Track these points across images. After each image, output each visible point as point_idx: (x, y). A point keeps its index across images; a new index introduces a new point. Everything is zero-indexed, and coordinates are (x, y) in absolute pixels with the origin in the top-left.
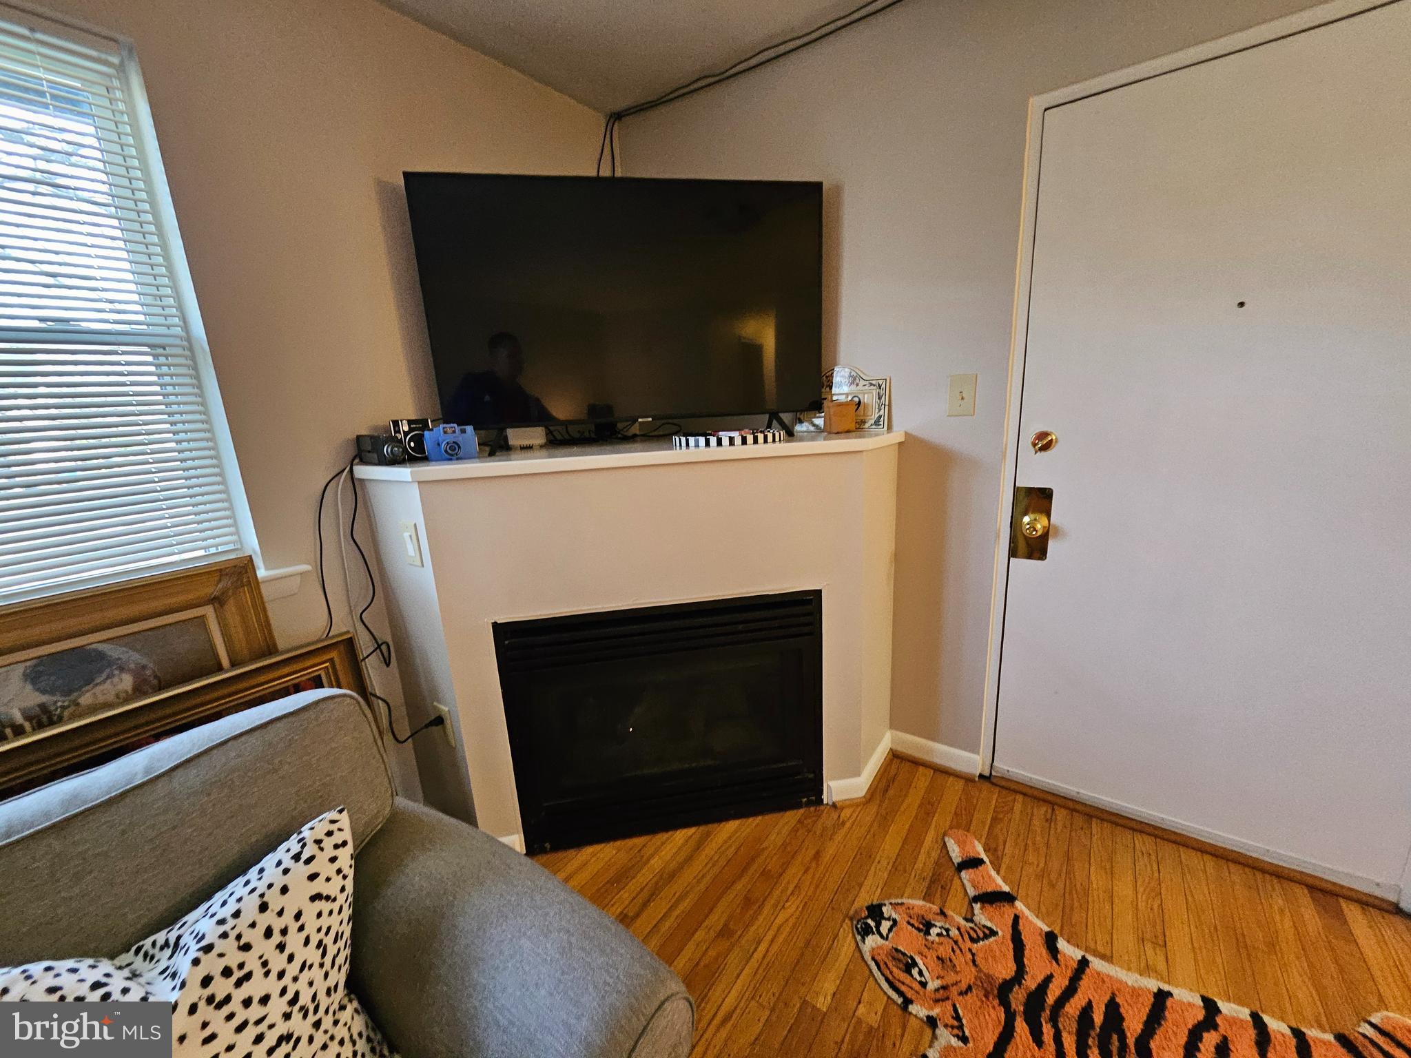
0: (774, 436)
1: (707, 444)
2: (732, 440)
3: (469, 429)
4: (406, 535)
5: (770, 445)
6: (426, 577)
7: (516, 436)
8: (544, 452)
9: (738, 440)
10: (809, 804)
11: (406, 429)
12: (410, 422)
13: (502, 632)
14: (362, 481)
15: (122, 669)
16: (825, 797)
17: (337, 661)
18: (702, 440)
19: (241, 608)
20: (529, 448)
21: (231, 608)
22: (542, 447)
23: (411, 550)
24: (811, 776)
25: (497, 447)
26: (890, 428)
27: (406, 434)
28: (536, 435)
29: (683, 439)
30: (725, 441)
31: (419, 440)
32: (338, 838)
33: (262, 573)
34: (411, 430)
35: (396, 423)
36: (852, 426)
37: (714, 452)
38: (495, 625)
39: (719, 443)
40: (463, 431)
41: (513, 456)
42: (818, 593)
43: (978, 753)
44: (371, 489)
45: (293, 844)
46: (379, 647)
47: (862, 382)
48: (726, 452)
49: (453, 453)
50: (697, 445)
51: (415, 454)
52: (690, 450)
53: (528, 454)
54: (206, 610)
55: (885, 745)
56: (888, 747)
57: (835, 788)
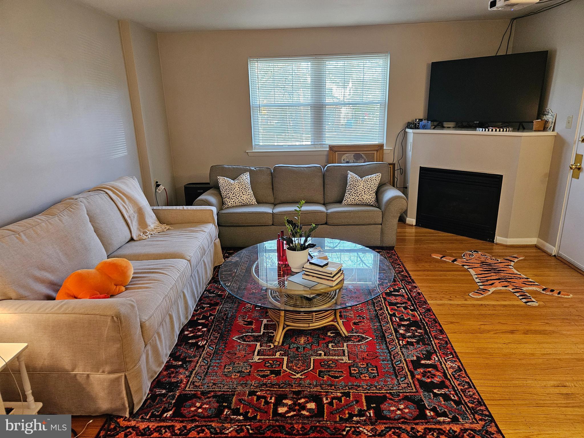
1: (485, 130)
4: (410, 144)
5: (507, 132)
6: (410, 154)
7: (446, 124)
9: (494, 130)
10: (489, 241)
11: (418, 121)
12: (419, 119)
14: (407, 132)
15: (363, 158)
16: (495, 240)
17: (392, 167)
18: (484, 129)
19: (380, 153)
20: (450, 127)
21: (379, 152)
23: (410, 148)
24: (492, 232)
26: (553, 130)
27: (417, 122)
28: (452, 124)
29: (479, 129)
31: (419, 124)
32: (379, 176)
33: (385, 148)
35: (416, 120)
36: (542, 129)
37: (487, 133)
38: (420, 167)
39: (489, 131)
40: (428, 122)
42: (502, 176)
43: (555, 247)
44: (408, 134)
45: (375, 174)
46: (400, 169)
47: (550, 115)
48: (490, 133)
49: (424, 127)
50: (482, 131)
51: (417, 127)
52: (480, 131)
53: (449, 129)
54: (375, 152)
55: (533, 241)
56: (535, 243)
57: (498, 239)
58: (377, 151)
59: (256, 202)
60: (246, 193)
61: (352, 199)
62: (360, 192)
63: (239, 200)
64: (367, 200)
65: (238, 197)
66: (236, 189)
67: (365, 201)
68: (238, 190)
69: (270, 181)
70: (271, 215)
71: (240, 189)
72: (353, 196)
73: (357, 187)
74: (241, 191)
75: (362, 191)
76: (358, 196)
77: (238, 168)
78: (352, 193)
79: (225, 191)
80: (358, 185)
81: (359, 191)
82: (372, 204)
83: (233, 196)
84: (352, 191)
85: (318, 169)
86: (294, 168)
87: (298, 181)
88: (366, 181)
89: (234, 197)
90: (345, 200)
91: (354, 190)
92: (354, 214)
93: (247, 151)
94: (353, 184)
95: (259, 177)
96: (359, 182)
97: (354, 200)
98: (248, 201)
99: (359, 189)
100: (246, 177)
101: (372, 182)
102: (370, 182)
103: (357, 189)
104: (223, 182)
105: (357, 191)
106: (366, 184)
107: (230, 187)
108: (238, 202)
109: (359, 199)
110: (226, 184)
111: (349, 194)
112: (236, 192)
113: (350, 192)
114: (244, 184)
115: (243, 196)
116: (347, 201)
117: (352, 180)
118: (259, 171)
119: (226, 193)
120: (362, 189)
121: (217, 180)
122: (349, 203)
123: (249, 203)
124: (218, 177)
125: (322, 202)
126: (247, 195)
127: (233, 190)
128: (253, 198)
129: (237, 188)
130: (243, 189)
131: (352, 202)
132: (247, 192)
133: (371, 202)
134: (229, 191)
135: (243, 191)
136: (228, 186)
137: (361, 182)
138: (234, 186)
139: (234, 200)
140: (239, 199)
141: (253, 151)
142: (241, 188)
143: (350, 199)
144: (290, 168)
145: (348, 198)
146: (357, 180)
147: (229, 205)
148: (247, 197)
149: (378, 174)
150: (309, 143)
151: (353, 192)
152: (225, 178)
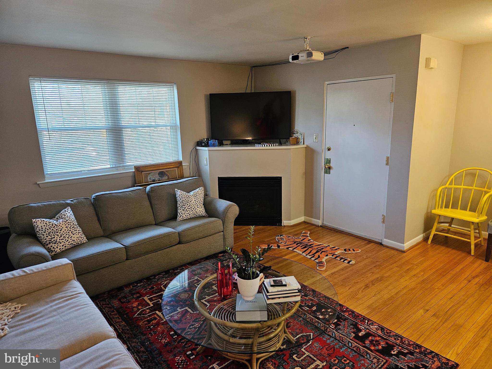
0: (275, 145)
2: (267, 145)
3: (217, 141)
4: (205, 160)
6: (208, 167)
7: (225, 142)
8: (230, 146)
10: (279, 225)
12: (206, 139)
13: (219, 179)
14: (198, 150)
16: (282, 224)
19: (180, 169)
20: (227, 144)
22: (230, 144)
23: (205, 162)
24: (279, 219)
25: (221, 144)
26: (304, 144)
28: (229, 142)
29: (257, 145)
30: (266, 145)
31: (208, 143)
33: (183, 164)
34: (206, 140)
35: (204, 139)
36: (296, 143)
37: (263, 148)
38: (218, 177)
40: (216, 141)
41: (224, 146)
42: (281, 177)
43: (320, 220)
45: (199, 189)
47: (299, 133)
49: (214, 145)
50: (260, 146)
51: (207, 145)
53: (227, 146)
54: (176, 169)
55: (302, 219)
56: (303, 220)
57: (285, 222)
58: (178, 167)
59: (86, 240)
60: (75, 232)
61: (187, 214)
62: (194, 207)
63: (69, 242)
64: (200, 212)
65: (67, 239)
66: (63, 230)
67: (198, 214)
68: (66, 231)
69: (94, 212)
70: (124, 249)
71: (69, 229)
72: (187, 211)
73: (189, 202)
74: (70, 231)
75: (195, 205)
76: (192, 211)
77: (50, 204)
78: (186, 209)
79: (48, 235)
80: (190, 201)
81: (192, 205)
82: (204, 215)
83: (61, 238)
84: (185, 206)
85: (142, 191)
86: (119, 194)
87: (127, 207)
88: (195, 196)
89: (63, 240)
90: (181, 217)
91: (187, 206)
92: (202, 227)
93: (38, 183)
94: (186, 200)
95: (80, 210)
96: (190, 198)
97: (188, 215)
98: (79, 241)
99: (192, 204)
100: (68, 213)
101: (200, 195)
102: (199, 196)
103: (190, 204)
104: (43, 225)
105: (190, 206)
106: (197, 198)
107: (54, 230)
108: (68, 245)
109: (194, 213)
110: (48, 227)
111: (184, 210)
112: (64, 233)
113: (184, 208)
114: (71, 222)
115: (73, 236)
116: (183, 217)
117: (183, 197)
118: (77, 204)
119: (49, 237)
120: (194, 203)
121: (32, 224)
122: (184, 218)
123: (80, 243)
124: (34, 220)
125: (154, 223)
126: (77, 234)
127: (59, 232)
128: (83, 236)
129: (65, 228)
130: (71, 227)
131: (187, 217)
132: (76, 230)
133: (203, 214)
134: (55, 234)
135: (72, 230)
136: (52, 229)
137: (192, 198)
138: (60, 227)
139: (63, 244)
140: (70, 240)
141: (46, 181)
142: (69, 227)
143: (185, 214)
144: (114, 194)
145: (182, 214)
146: (188, 196)
147: (58, 251)
148: (78, 236)
149: (201, 188)
150: (109, 166)
151: (187, 207)
152: (44, 219)
